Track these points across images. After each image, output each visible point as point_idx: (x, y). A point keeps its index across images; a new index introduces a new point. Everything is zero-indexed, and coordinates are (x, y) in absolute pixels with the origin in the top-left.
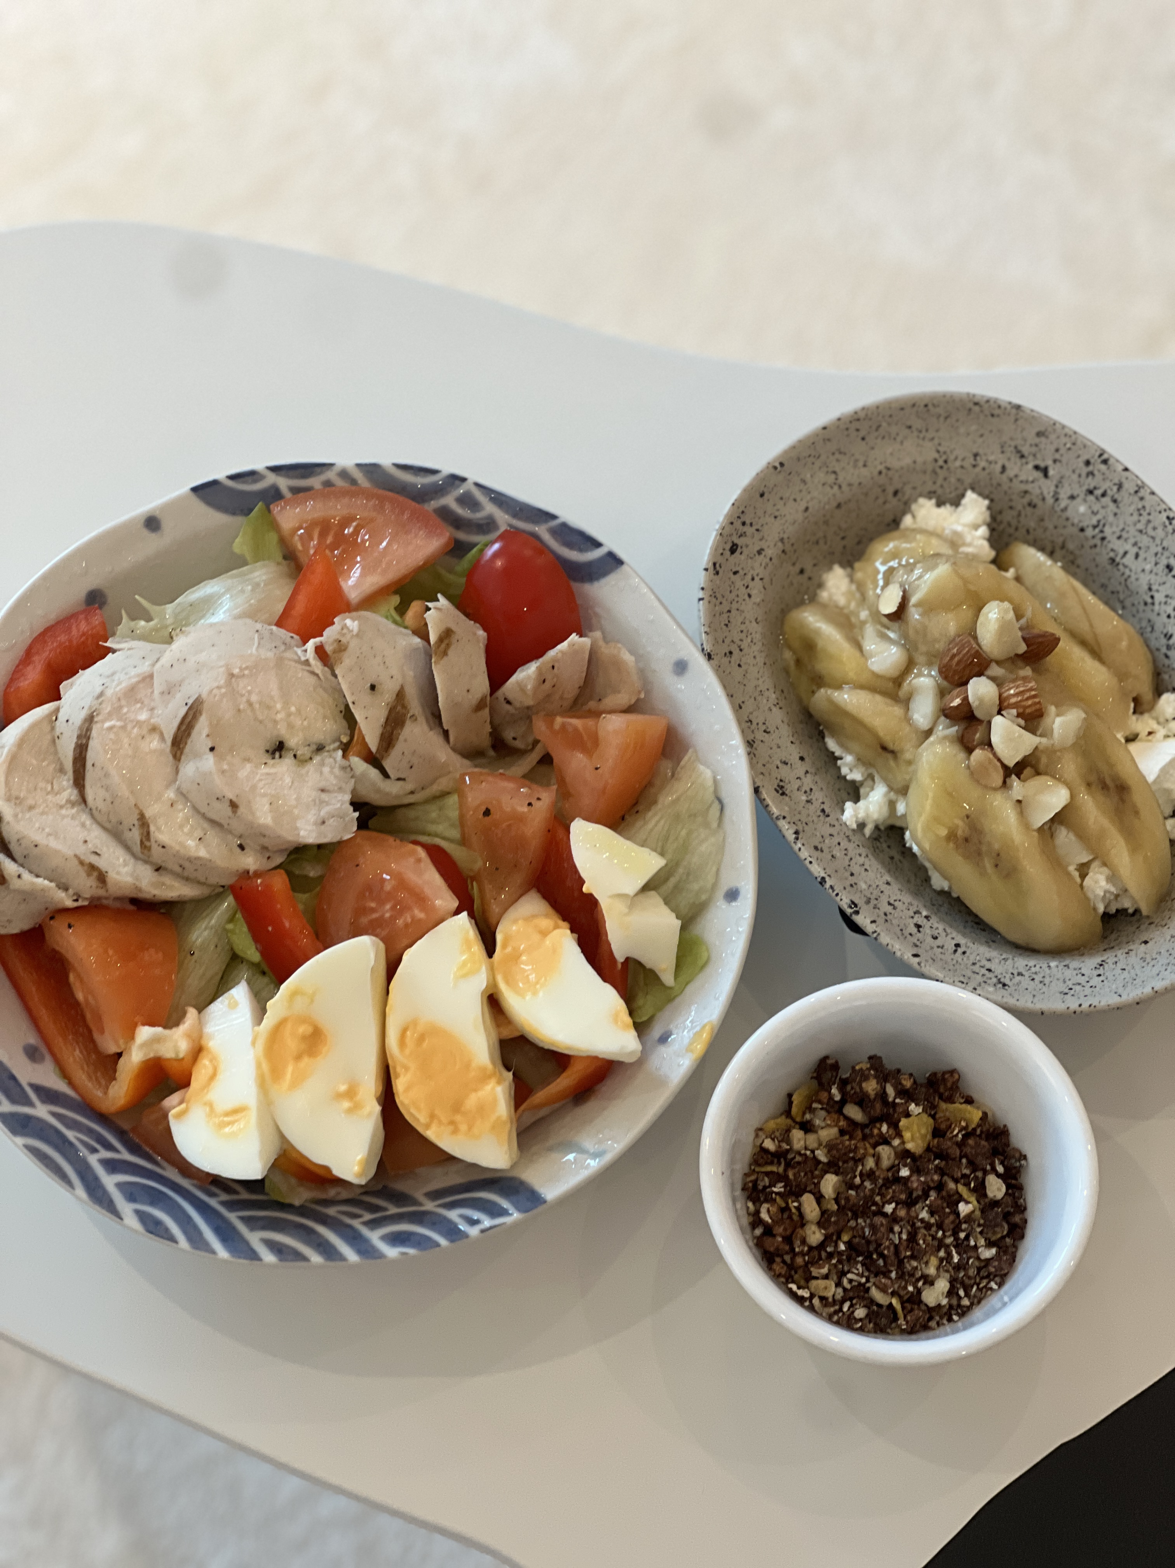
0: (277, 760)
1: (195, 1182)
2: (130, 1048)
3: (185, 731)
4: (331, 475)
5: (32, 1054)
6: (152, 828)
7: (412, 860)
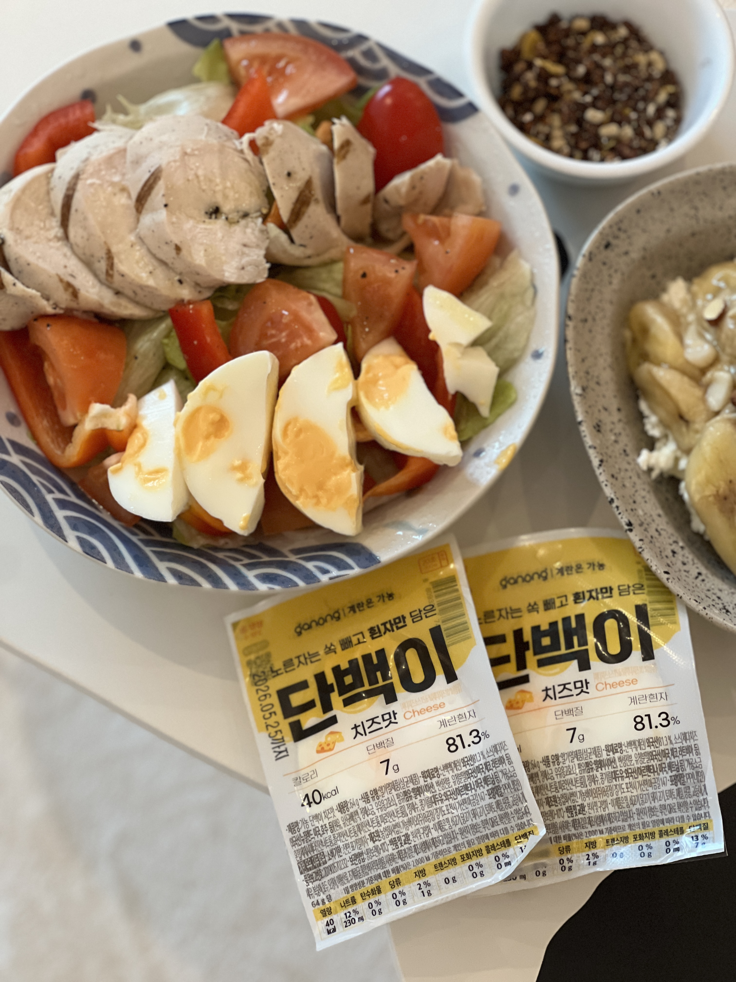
0: (213, 220)
1: (123, 524)
2: (84, 420)
3: (147, 191)
4: (270, 25)
5: (12, 419)
6: (116, 261)
7: (305, 303)
